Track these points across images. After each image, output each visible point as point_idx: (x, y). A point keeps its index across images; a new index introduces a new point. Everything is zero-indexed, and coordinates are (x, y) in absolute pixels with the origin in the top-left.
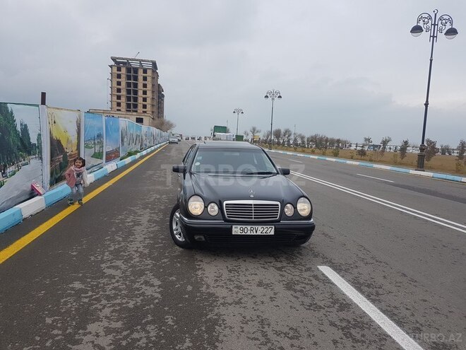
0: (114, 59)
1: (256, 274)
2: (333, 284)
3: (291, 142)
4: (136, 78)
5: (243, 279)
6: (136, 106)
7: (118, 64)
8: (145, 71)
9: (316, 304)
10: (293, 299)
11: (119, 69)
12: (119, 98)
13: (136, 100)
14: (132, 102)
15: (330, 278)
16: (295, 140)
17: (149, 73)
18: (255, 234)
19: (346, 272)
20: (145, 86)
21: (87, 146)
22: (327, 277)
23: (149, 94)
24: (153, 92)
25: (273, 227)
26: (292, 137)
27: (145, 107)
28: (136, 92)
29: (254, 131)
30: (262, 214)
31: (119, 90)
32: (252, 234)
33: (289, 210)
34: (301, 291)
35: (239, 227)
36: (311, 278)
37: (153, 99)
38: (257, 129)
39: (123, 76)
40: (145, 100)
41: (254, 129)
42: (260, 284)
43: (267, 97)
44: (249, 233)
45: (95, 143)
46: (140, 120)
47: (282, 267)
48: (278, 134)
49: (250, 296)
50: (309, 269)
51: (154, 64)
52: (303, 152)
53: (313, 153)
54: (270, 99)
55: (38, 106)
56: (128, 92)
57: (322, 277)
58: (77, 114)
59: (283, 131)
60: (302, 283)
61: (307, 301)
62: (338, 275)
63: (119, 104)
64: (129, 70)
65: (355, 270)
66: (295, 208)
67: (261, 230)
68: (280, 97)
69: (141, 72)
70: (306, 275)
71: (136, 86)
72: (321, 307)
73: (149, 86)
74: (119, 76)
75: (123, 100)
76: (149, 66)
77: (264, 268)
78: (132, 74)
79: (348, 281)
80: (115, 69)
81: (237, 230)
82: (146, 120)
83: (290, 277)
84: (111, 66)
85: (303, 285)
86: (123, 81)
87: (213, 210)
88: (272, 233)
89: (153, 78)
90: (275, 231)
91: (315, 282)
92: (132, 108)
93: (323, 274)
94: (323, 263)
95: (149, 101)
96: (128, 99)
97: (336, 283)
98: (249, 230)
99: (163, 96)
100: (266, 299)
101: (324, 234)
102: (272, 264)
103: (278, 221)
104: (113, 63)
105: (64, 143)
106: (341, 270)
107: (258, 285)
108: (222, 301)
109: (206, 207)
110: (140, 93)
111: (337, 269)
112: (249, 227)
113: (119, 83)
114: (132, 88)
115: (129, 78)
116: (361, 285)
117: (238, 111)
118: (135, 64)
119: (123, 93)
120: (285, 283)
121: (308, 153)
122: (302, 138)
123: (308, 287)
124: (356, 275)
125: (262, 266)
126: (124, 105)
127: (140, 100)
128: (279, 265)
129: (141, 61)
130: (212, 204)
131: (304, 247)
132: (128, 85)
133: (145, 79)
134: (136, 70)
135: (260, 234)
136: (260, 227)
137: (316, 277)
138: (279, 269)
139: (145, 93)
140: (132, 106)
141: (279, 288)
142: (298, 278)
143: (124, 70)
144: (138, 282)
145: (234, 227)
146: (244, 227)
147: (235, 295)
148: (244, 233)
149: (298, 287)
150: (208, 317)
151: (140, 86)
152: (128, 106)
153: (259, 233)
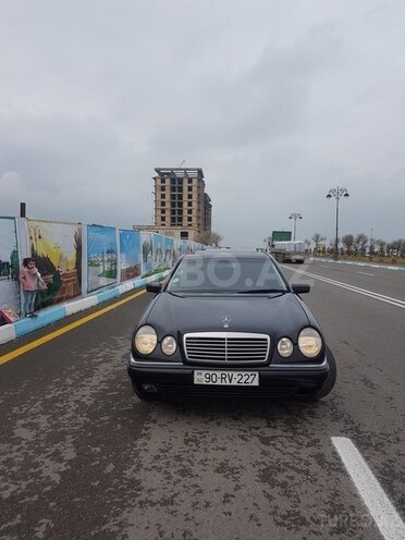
0: (157, 170)
1: (224, 449)
2: (344, 472)
3: (368, 250)
4: (181, 189)
5: (200, 456)
6: (180, 219)
7: (162, 175)
8: (190, 181)
9: (298, 513)
10: (263, 500)
11: (163, 181)
12: (163, 211)
13: (181, 212)
14: (177, 215)
15: (344, 460)
16: (372, 248)
17: (195, 182)
18: (228, 383)
19: (377, 449)
20: (190, 197)
21: (91, 264)
22: (339, 459)
23: (195, 205)
24: (199, 202)
25: (257, 374)
26: (368, 244)
27: (190, 219)
28: (181, 205)
29: (317, 239)
30: (241, 354)
31: (163, 204)
32: (224, 383)
33: (285, 348)
34: (284, 485)
35: (204, 373)
36: (312, 460)
37: (199, 210)
38: (321, 236)
39: (168, 188)
40: (190, 212)
41: (317, 237)
42: (222, 468)
43: (329, 196)
44: (219, 383)
45: (103, 261)
46: (184, 235)
47: (272, 438)
48: (348, 241)
49: (193, 490)
50: (315, 443)
51: (200, 172)
52: (381, 262)
53: (394, 262)
54: (333, 198)
55: (13, 218)
56: (173, 204)
57: (330, 459)
58: (76, 228)
59: (355, 237)
60: (292, 468)
61: (285, 505)
62: (360, 456)
63: (163, 219)
64: (173, 181)
65: (394, 446)
66: (295, 344)
67: (237, 379)
68: (347, 195)
69: (186, 182)
70: (305, 453)
71: (181, 197)
72: (304, 522)
73: (195, 197)
74: (163, 189)
75: (168, 213)
76: (195, 174)
77: (243, 438)
78: (177, 185)
79: (374, 468)
80: (159, 181)
81: (200, 377)
82: (191, 234)
83: (278, 455)
84: (155, 179)
85: (293, 473)
86: (168, 193)
87: (170, 346)
88: (256, 383)
89: (199, 187)
90: (260, 381)
91: (314, 467)
92: (177, 222)
93: (335, 453)
94: (343, 432)
95: (194, 212)
96: (173, 212)
97: (350, 471)
98: (219, 378)
99: (210, 206)
100: (217, 498)
101: (364, 380)
102: (258, 432)
103: (266, 365)
104: (157, 175)
105: (55, 261)
106: (368, 445)
107: (218, 471)
108: (143, 496)
109: (159, 342)
110: (185, 205)
111: (363, 443)
112: (219, 374)
113: (163, 196)
114: (177, 200)
115: (173, 189)
116: (395, 476)
117: (295, 217)
118: (180, 174)
119: (168, 206)
120: (263, 467)
121: (388, 263)
122: (382, 244)
123: (298, 477)
124: (393, 456)
125: (242, 433)
126: (168, 219)
127: (185, 213)
128: (269, 432)
129: (185, 170)
130: (169, 338)
131: (323, 403)
132: (173, 197)
133: (190, 189)
134: (181, 181)
135: (236, 384)
136: (235, 374)
137: (320, 458)
138: (265, 441)
139: (190, 204)
140: (176, 220)
141: (249, 477)
142: (288, 459)
143: (168, 182)
144: (45, 452)
145: (196, 372)
146: (211, 373)
147: (171, 486)
148: (211, 383)
149: (281, 477)
150: (104, 528)
151: (185, 197)
152: (173, 219)
153: (234, 383)
